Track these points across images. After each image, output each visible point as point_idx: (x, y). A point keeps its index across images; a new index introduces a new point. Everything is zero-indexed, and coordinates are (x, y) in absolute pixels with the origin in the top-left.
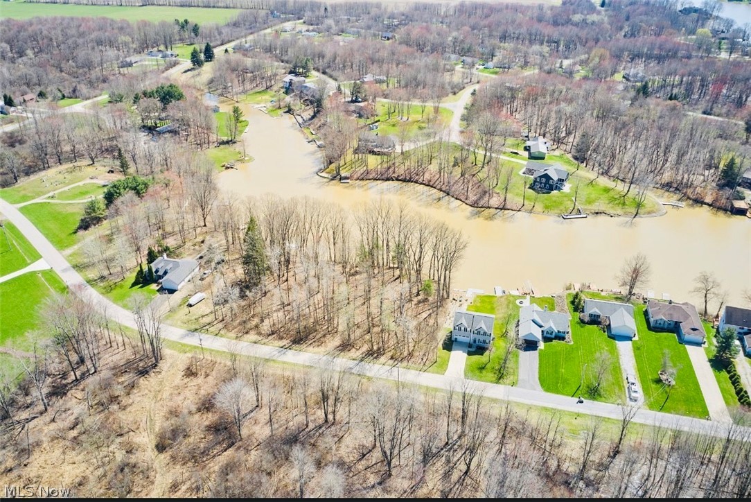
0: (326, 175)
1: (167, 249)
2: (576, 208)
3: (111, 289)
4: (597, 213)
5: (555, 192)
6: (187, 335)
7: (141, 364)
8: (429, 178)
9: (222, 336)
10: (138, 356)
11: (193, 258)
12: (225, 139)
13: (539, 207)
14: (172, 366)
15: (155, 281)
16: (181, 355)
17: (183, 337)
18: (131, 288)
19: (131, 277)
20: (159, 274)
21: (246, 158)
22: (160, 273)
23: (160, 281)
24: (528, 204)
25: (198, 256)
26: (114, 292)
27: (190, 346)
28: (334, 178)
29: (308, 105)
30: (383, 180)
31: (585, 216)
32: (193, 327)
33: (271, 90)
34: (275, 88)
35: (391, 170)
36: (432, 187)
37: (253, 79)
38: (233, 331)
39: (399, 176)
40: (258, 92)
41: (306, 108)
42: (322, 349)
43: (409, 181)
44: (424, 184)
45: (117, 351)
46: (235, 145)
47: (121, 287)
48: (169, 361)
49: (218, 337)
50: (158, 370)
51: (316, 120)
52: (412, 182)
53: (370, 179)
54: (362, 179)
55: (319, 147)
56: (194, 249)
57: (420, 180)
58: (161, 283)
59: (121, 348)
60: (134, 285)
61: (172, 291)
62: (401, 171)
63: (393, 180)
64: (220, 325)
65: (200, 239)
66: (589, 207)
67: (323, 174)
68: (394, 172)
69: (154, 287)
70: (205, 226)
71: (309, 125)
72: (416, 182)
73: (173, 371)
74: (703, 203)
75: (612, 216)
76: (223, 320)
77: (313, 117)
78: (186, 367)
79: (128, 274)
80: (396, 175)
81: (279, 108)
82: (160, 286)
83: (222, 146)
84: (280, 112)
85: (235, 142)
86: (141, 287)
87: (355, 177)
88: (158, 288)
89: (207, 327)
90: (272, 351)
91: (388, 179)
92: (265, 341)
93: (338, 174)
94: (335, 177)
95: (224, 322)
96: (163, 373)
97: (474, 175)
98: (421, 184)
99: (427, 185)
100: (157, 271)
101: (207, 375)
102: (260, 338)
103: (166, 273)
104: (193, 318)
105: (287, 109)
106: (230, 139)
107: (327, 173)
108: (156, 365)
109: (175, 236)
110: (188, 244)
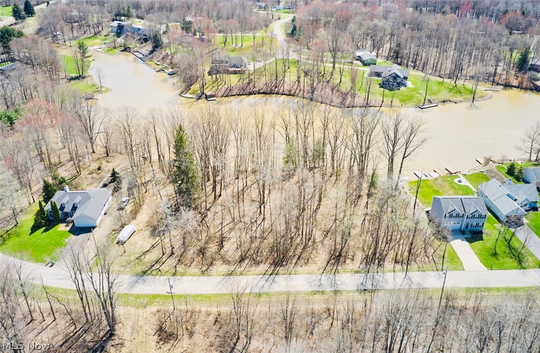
0: (191, 96)
1: (62, 181)
2: (426, 99)
3: (4, 240)
4: (444, 102)
5: (402, 88)
6: (137, 282)
7: (89, 337)
8: (289, 88)
9: (183, 275)
10: (79, 326)
11: (96, 187)
12: (74, 75)
13: (396, 102)
14: (135, 330)
15: (63, 221)
16: (141, 311)
17: (132, 286)
18: (31, 233)
19: (28, 220)
20: (65, 210)
21: (103, 89)
22: (68, 209)
23: (70, 219)
24: (387, 101)
25: (101, 184)
26: (10, 243)
27: (147, 296)
28: (199, 98)
29: (142, 43)
30: (246, 94)
31: (436, 104)
32: (139, 269)
33: (100, 35)
34: (104, 32)
35: (251, 85)
36: (293, 95)
37: (80, 27)
38: (193, 265)
39: (259, 90)
40: (90, 38)
41: (141, 45)
42: (312, 267)
43: (271, 93)
44: (285, 94)
45: (44, 324)
46: (85, 80)
47: (18, 235)
48: (129, 324)
49: (178, 277)
50: (117, 342)
51: (156, 53)
52: (273, 94)
53: (234, 96)
54: (227, 96)
55: (169, 74)
56: (92, 178)
57: (281, 91)
58: (73, 221)
59: (49, 320)
60: (34, 229)
61: (88, 229)
62: (261, 84)
63: (255, 94)
64: (173, 261)
65: (95, 166)
66: (436, 97)
67: (188, 95)
68: (254, 87)
69: (62, 228)
70: (94, 152)
71: (152, 58)
72: (277, 93)
73: (140, 338)
74: (511, 86)
75: (456, 103)
76: (173, 253)
77: (152, 52)
78: (156, 327)
79: (21, 218)
80: (257, 89)
81: (115, 48)
82: (71, 225)
83: (73, 82)
84: (117, 51)
85: (84, 78)
86: (46, 231)
87: (220, 94)
88: (68, 228)
89: (157, 266)
90: (257, 281)
91: (250, 94)
92: (239, 270)
93: (203, 93)
94: (201, 96)
95: (174, 256)
96: (127, 344)
97: (328, 81)
98: (282, 94)
99: (288, 95)
100: (62, 208)
101: (191, 334)
102: (232, 268)
103: (74, 208)
104: (133, 258)
105: (123, 48)
106: (78, 75)
107: (191, 94)
108: (112, 335)
109: (64, 167)
110: (84, 173)
